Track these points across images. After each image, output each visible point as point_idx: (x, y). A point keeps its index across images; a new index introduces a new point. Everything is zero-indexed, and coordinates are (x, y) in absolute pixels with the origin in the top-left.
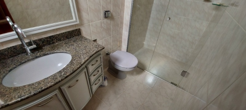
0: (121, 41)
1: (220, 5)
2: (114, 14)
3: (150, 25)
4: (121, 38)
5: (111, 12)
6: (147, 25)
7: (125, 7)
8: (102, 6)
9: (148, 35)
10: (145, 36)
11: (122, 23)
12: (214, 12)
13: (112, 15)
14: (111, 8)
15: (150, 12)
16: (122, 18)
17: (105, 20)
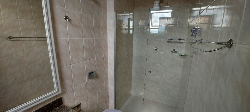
0: (108, 96)
1: (185, 56)
2: (99, 73)
3: (134, 74)
4: (108, 92)
5: (95, 72)
6: (131, 74)
7: (109, 64)
8: (86, 69)
9: (133, 83)
10: (131, 84)
11: (107, 78)
12: (182, 60)
13: (97, 74)
14: (95, 69)
15: (131, 63)
16: (107, 74)
17: (90, 80)
